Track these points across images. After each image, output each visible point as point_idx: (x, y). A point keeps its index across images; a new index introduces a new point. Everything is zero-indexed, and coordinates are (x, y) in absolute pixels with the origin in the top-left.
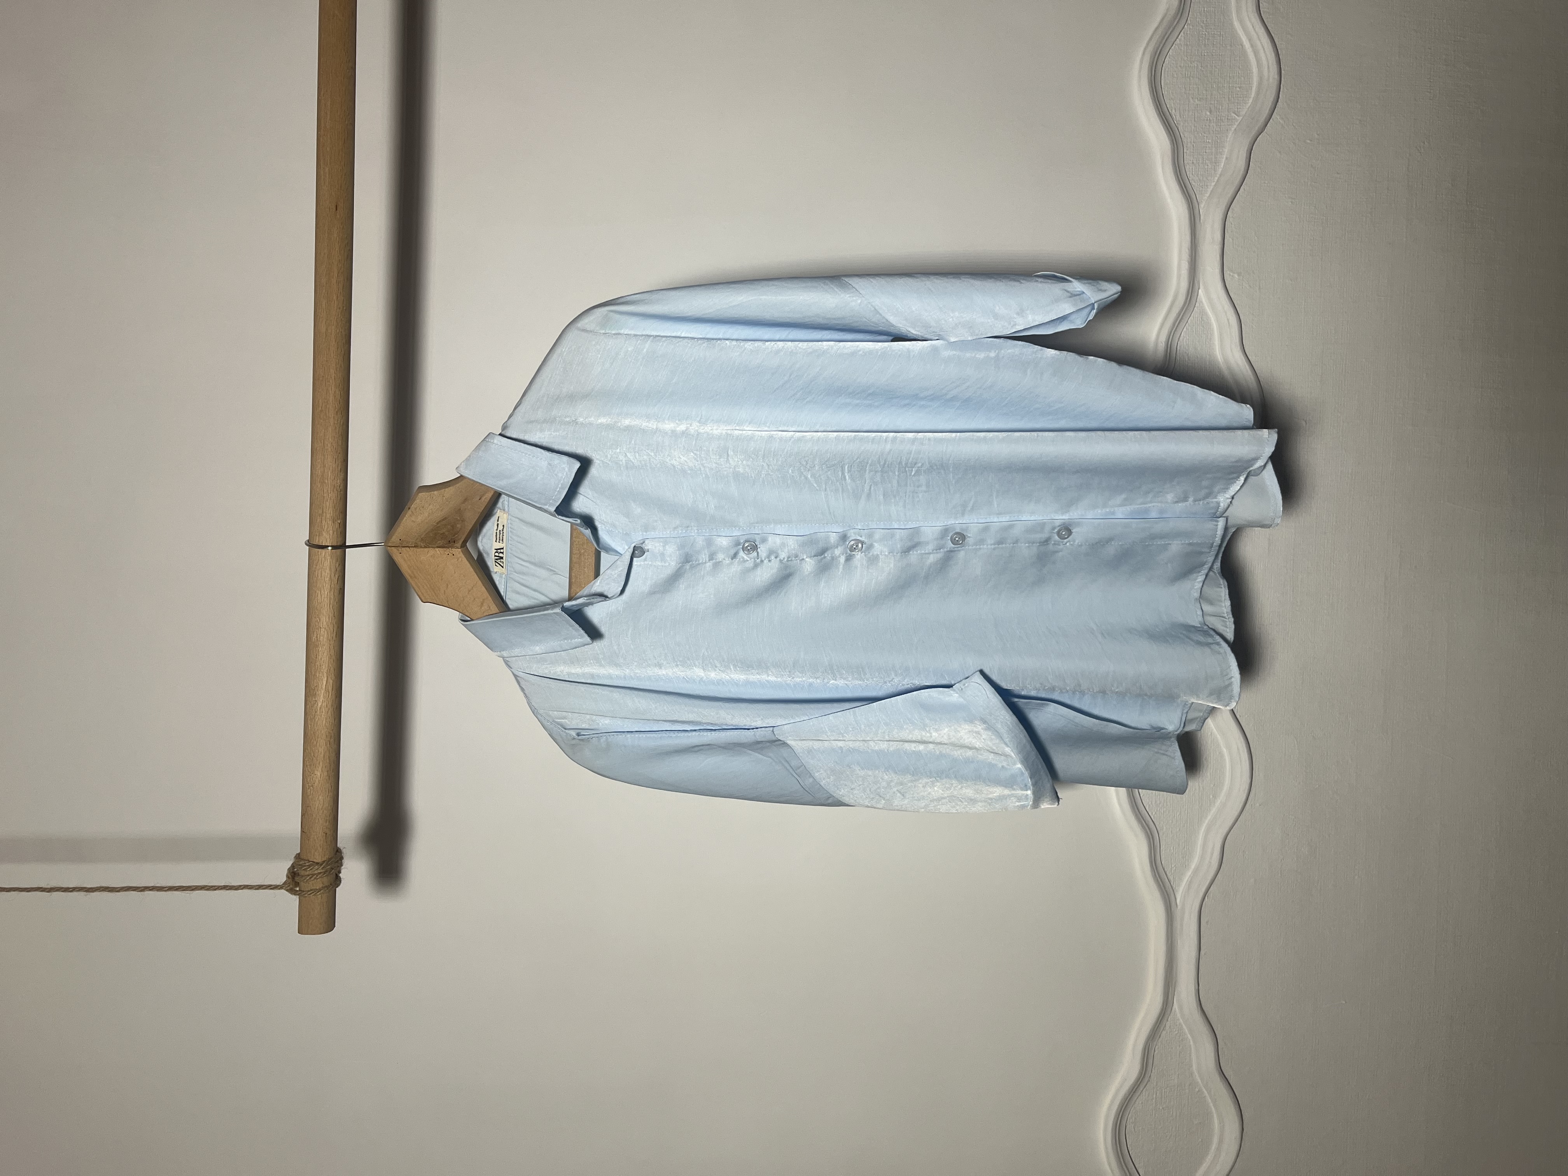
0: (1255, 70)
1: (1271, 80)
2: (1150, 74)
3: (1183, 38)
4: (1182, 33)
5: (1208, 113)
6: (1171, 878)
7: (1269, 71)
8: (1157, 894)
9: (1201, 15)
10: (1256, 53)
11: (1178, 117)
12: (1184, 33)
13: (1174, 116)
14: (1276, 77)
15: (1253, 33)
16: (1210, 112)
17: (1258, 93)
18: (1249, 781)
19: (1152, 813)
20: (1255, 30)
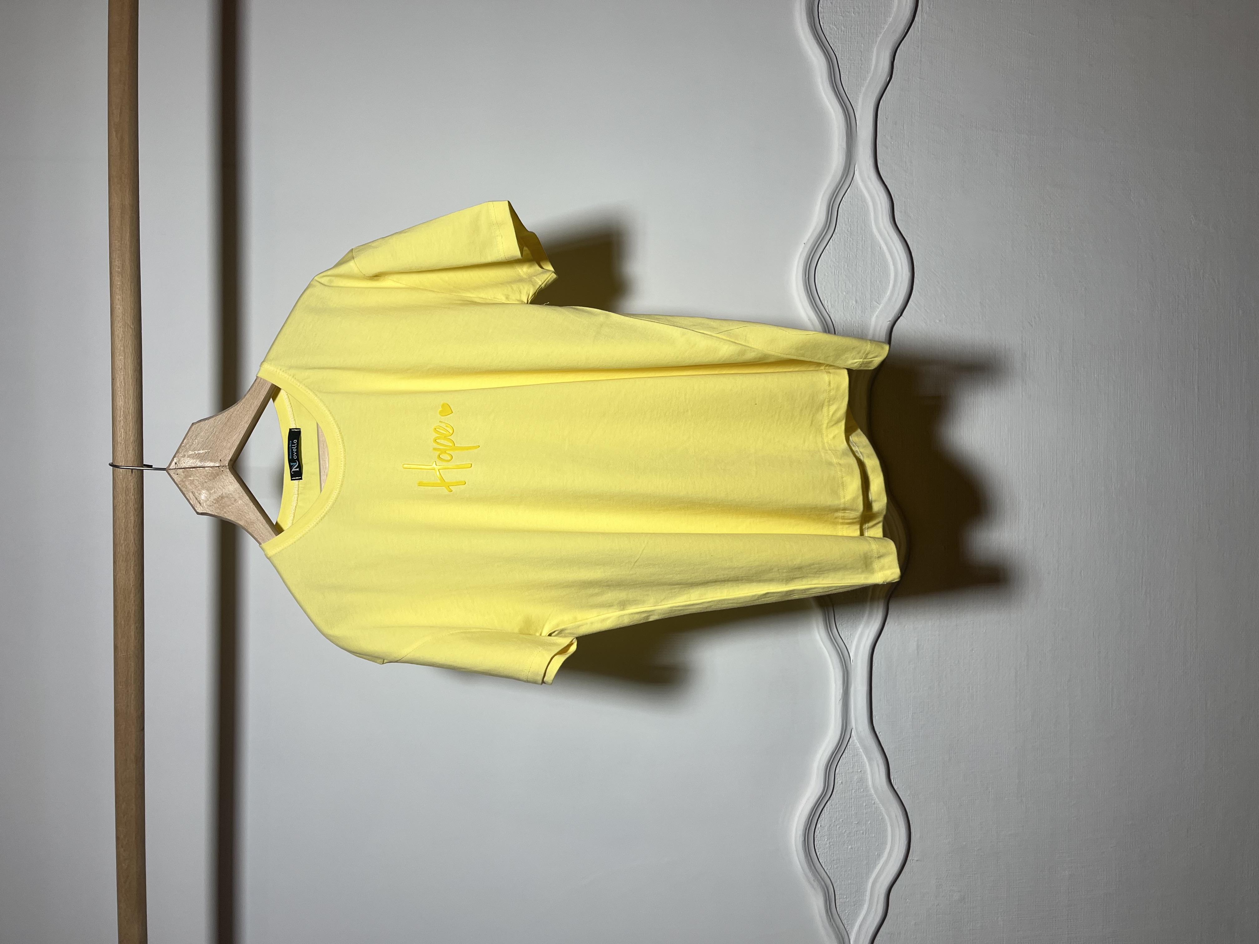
0: (892, 267)
2: (804, 275)
3: (831, 244)
4: (831, 240)
5: (854, 303)
6: (845, 922)
7: (903, 268)
8: (833, 937)
9: (846, 225)
10: (891, 253)
11: (830, 307)
12: (833, 239)
13: (826, 306)
14: (909, 273)
15: (888, 238)
16: (856, 302)
17: (894, 286)
18: (907, 843)
19: (827, 869)
20: (891, 236)
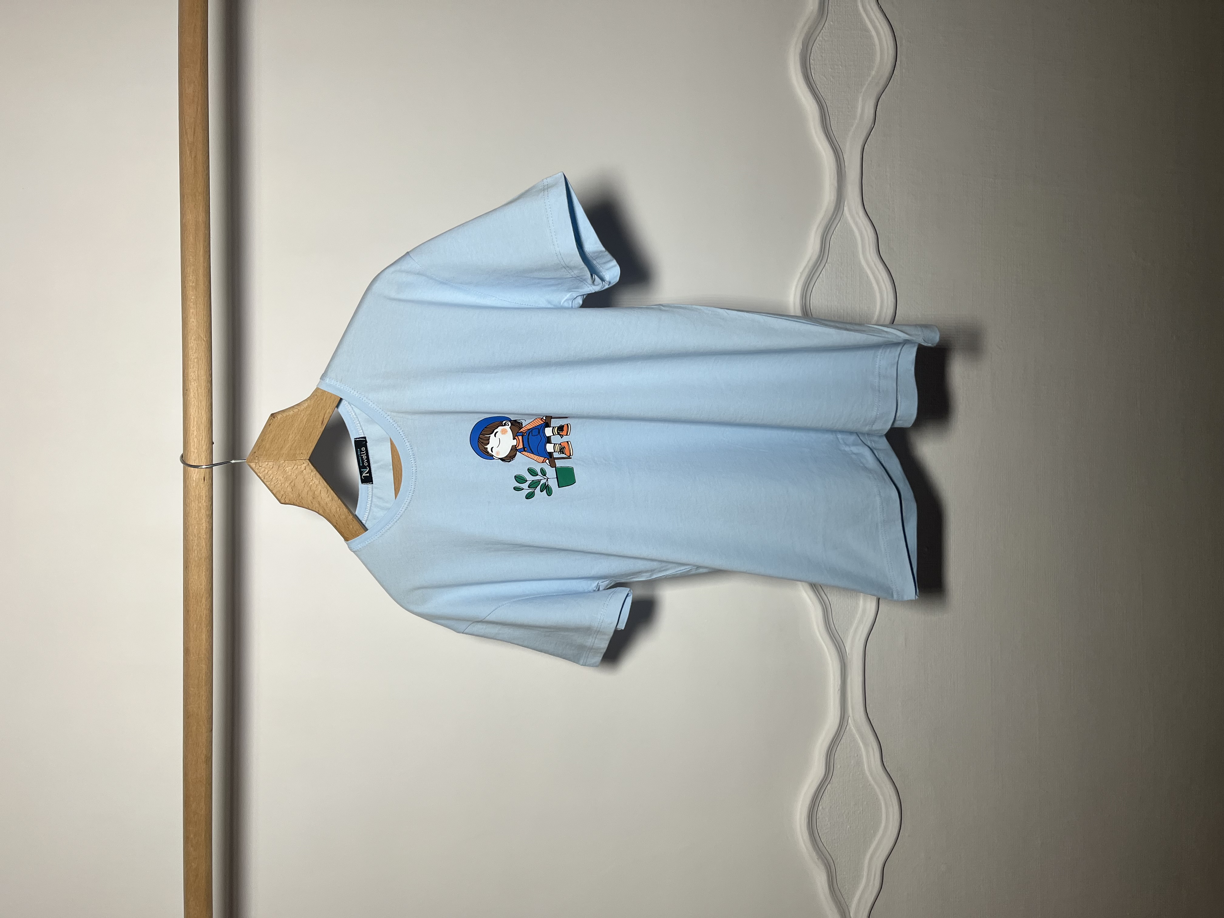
0: (878, 295)
1: (889, 302)
3: (824, 275)
4: (824, 269)
6: (845, 897)
7: (887, 296)
8: (835, 911)
9: (837, 257)
10: (878, 283)
12: (825, 269)
14: (893, 300)
15: (875, 269)
17: (880, 312)
18: (899, 820)
19: (829, 848)
20: (876, 267)
